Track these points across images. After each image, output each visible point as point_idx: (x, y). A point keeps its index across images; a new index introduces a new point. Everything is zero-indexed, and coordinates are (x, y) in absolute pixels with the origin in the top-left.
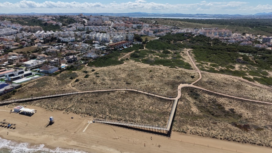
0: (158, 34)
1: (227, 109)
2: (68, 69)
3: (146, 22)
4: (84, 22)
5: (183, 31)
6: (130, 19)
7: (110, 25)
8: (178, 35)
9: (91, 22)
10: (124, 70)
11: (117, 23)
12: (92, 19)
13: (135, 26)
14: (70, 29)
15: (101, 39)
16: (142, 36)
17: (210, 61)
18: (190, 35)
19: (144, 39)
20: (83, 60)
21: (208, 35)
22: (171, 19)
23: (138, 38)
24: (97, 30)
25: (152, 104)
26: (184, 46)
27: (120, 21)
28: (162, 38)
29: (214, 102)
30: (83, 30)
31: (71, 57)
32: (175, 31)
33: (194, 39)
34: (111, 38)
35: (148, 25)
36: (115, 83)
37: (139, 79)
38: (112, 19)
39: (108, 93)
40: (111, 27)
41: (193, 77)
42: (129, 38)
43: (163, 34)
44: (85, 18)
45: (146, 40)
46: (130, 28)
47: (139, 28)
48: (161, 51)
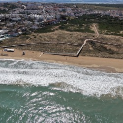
0: (77, 15)
1: (108, 48)
2: (23, 34)
3: (69, 7)
4: (23, 7)
5: (95, 13)
6: (57, 4)
7: (42, 9)
8: (91, 15)
9: (29, 7)
10: (56, 34)
11: (48, 7)
12: (29, 5)
13: (61, 9)
14: (15, 12)
15: (38, 18)
16: (66, 16)
17: (107, 29)
18: (99, 15)
19: (67, 18)
20: (30, 30)
21: (111, 15)
22: (89, 4)
23: (63, 17)
24: (34, 13)
25: (71, 47)
26: (94, 22)
27: (50, 6)
28: (79, 17)
29: (102, 46)
30: (24, 13)
31: (24, 28)
32: (89, 13)
33: (101, 18)
34: (45, 18)
35: (70, 9)
36: (51, 40)
37: (64, 38)
38: (43, 5)
39: (49, 44)
40: (43, 10)
41: (93, 36)
42: (58, 17)
43: (81, 14)
44: (23, 4)
45: (69, 19)
46: (58, 11)
47: (64, 11)
48: (78, 25)
